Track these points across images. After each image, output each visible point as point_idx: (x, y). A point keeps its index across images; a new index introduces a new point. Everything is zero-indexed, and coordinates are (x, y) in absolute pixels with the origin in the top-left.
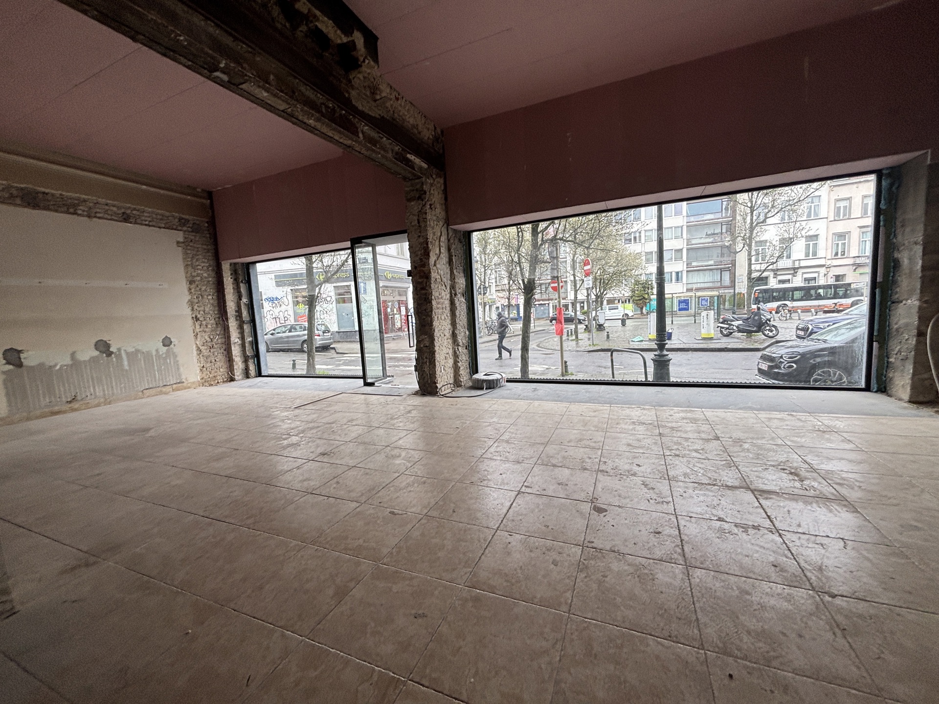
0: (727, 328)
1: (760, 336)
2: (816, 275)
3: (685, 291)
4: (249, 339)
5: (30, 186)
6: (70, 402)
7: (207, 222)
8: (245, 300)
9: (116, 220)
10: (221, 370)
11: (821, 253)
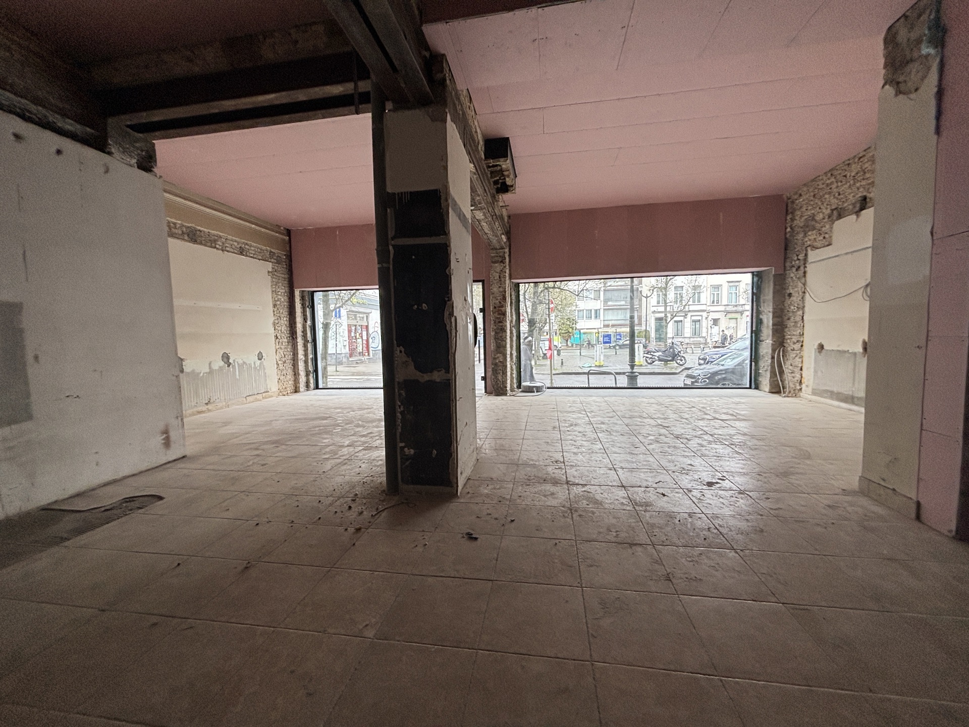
0: (651, 358)
1: (674, 364)
2: (700, 318)
3: (602, 326)
4: (310, 356)
5: (193, 225)
6: (207, 404)
7: (285, 255)
8: (309, 323)
9: (236, 253)
10: (290, 382)
11: (703, 301)
